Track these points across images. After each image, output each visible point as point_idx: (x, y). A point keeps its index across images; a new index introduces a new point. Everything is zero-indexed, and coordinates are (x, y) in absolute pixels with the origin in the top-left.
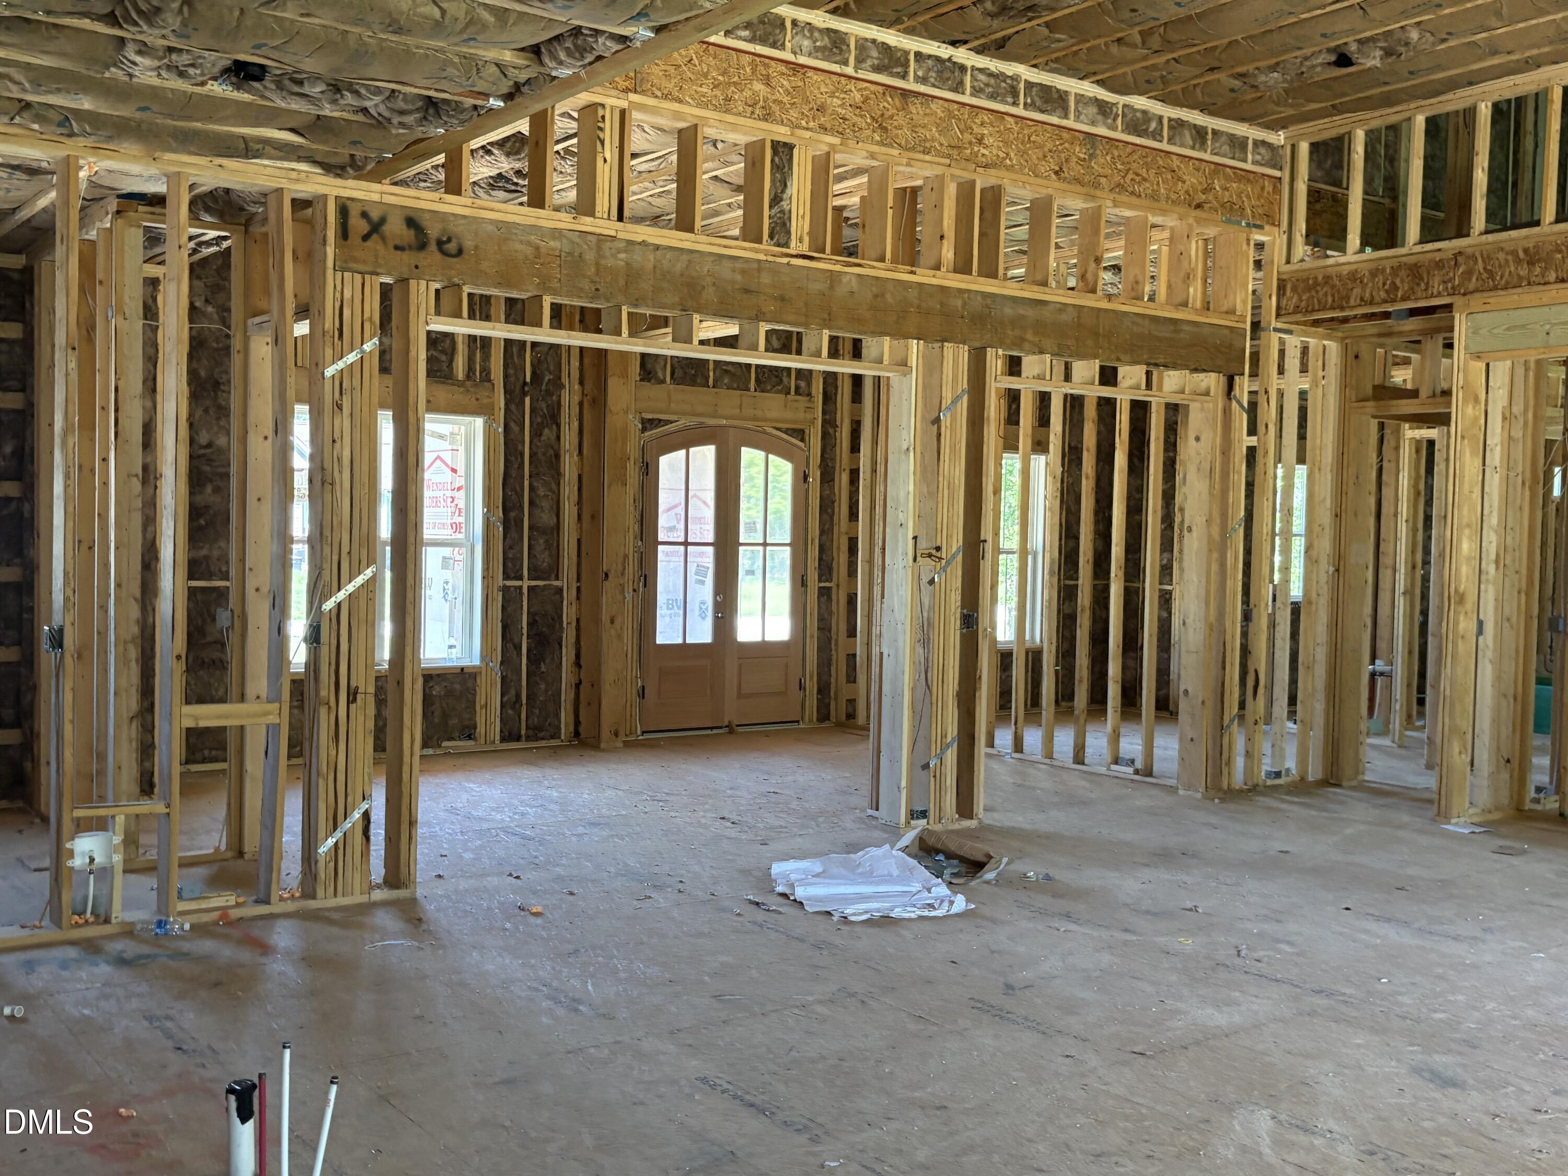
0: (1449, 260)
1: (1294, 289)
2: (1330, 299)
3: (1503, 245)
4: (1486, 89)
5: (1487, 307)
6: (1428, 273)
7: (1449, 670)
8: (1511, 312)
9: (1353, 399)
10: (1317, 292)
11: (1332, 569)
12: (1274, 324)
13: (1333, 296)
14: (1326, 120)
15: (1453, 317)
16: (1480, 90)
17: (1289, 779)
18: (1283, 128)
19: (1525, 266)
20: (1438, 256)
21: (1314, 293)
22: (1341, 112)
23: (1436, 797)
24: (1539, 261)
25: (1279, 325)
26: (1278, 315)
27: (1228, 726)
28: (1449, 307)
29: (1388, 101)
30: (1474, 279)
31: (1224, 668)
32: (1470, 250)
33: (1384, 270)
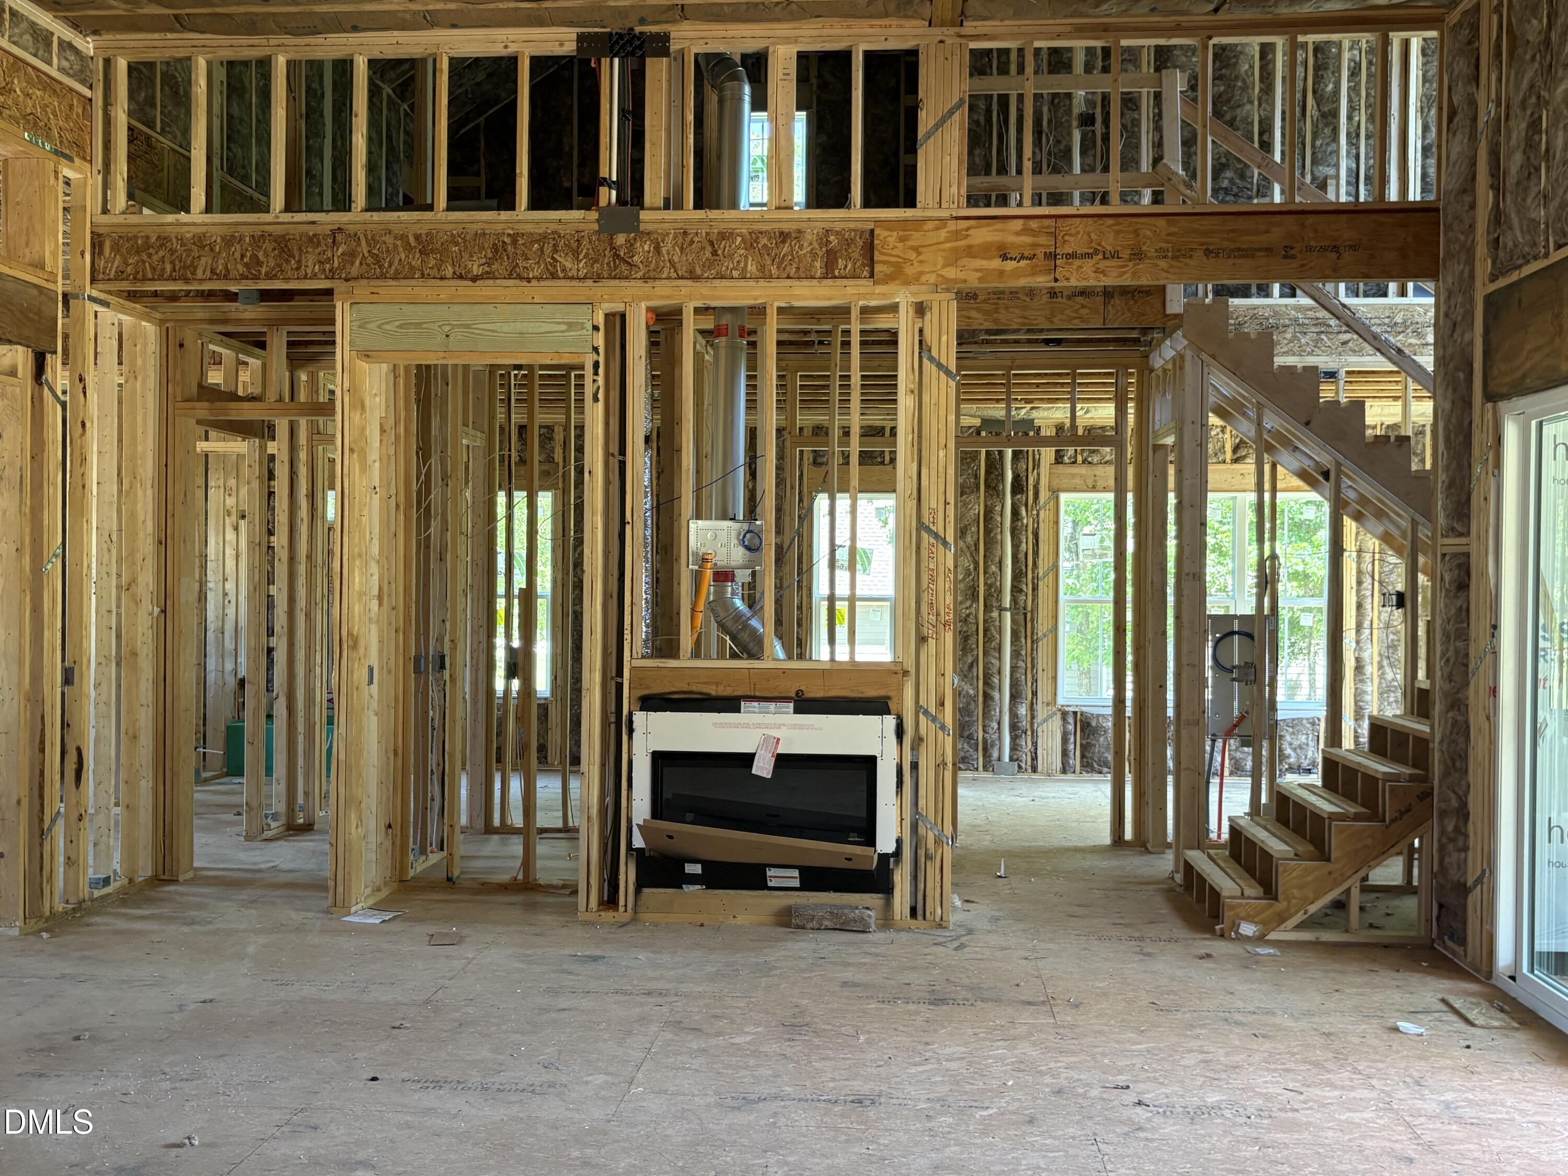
0: (325, 236)
1: (116, 248)
2: (168, 267)
3: (391, 227)
4: (364, 41)
5: (374, 298)
6: (300, 249)
7: (342, 730)
8: (404, 307)
9: (179, 399)
10: (150, 256)
11: (157, 610)
12: (88, 291)
13: (172, 262)
14: (156, 36)
15: (334, 306)
16: (358, 41)
17: (118, 884)
18: (95, 32)
19: (418, 255)
20: (311, 230)
21: (145, 257)
22: (184, 28)
23: (331, 883)
24: (432, 251)
25: (95, 293)
26: (93, 280)
27: (50, 829)
28: (328, 293)
29: (251, 26)
30: (357, 263)
31: (42, 750)
32: (352, 228)
33: (241, 239)
